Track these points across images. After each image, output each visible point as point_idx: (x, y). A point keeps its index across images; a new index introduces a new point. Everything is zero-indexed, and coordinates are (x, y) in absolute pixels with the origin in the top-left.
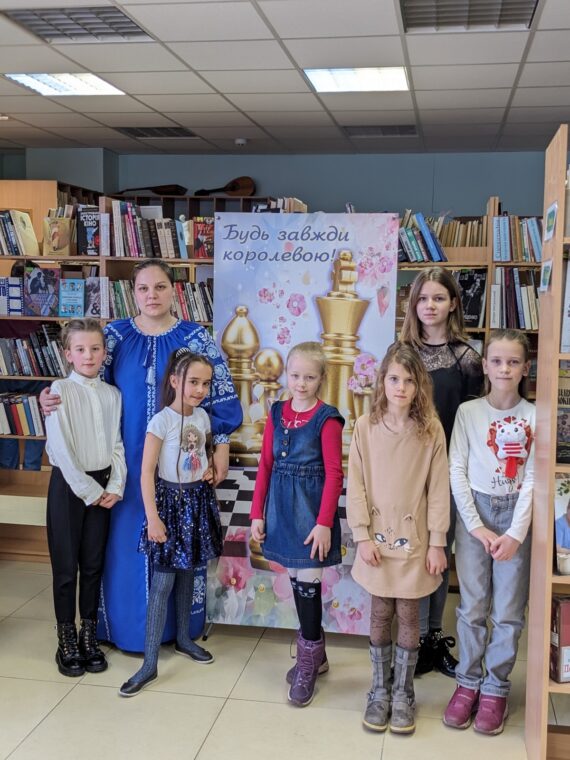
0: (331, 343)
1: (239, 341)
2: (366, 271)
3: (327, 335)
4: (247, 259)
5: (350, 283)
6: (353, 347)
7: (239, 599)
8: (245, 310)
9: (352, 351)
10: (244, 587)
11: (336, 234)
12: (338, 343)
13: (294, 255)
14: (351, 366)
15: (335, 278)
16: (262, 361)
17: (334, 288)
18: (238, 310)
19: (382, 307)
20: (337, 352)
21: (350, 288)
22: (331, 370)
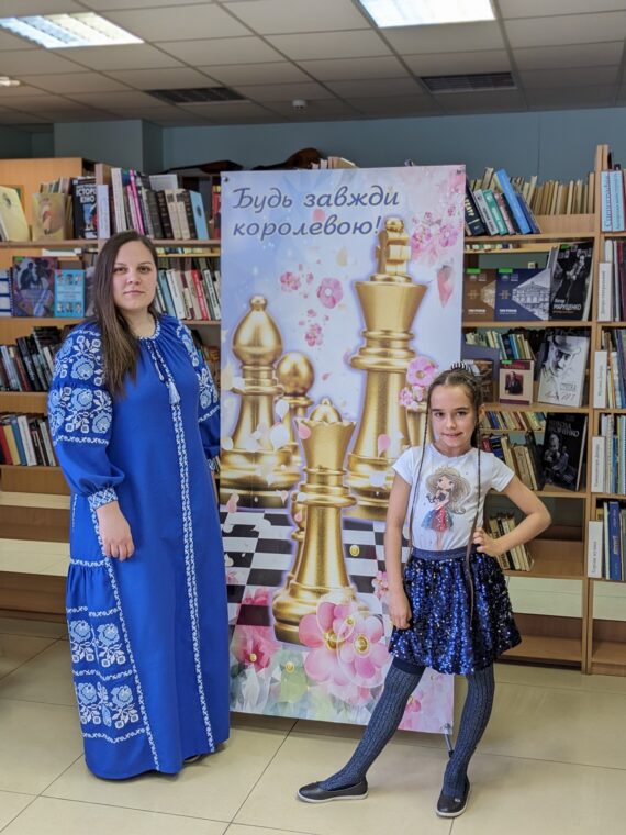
0: (377, 343)
1: (256, 342)
2: (423, 246)
3: (372, 334)
4: (264, 233)
5: (401, 262)
6: (406, 349)
7: (261, 680)
8: (262, 302)
9: (404, 353)
10: (267, 665)
11: (381, 196)
12: (385, 344)
13: (326, 226)
14: (403, 374)
15: (381, 256)
16: (286, 368)
17: (380, 269)
18: (253, 301)
19: (445, 294)
20: (385, 355)
21: (401, 269)
22: (377, 379)
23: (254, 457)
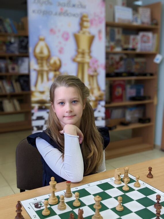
0: (81, 53)
1: (41, 52)
3: (79, 50)
5: (87, 27)
8: (43, 38)
14: (88, 63)
15: (81, 25)
16: (52, 61)
17: (81, 29)
18: (40, 38)
19: (100, 38)
20: (83, 57)
22: (81, 65)
23: (42, 93)
